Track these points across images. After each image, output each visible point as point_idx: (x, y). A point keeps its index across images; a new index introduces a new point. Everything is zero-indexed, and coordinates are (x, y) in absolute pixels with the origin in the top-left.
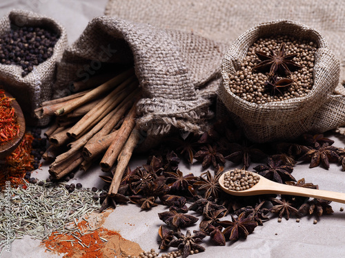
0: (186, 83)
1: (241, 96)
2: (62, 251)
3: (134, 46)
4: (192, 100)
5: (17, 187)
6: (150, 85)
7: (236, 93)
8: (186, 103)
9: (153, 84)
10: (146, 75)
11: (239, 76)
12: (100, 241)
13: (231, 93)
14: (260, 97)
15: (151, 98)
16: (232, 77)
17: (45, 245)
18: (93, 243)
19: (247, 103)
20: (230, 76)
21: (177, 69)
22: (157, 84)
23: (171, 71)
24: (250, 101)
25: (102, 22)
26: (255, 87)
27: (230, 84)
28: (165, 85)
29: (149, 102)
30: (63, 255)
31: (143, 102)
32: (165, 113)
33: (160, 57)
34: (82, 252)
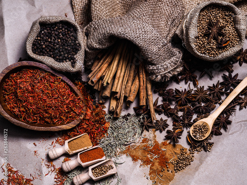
1: (204, 53)
2: (147, 164)
3: (141, 46)
4: (174, 56)
6: (153, 60)
7: (201, 53)
8: (172, 60)
9: (155, 59)
10: (150, 56)
12: (163, 151)
13: (199, 54)
15: (155, 65)
16: (196, 44)
21: (162, 44)
22: (157, 58)
23: (160, 47)
27: (196, 49)
28: (160, 56)
29: (155, 68)
30: (149, 166)
31: (151, 68)
32: (166, 72)
33: (152, 42)
34: (157, 161)
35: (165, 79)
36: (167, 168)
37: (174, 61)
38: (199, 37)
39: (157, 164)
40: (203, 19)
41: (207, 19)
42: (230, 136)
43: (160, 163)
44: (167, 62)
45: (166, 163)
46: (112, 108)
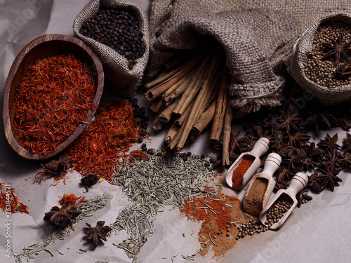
0: (267, 68)
1: (315, 81)
2: (200, 219)
3: (227, 46)
4: (272, 80)
5: (141, 160)
6: (241, 74)
7: (311, 79)
8: (268, 84)
9: (243, 74)
10: (237, 67)
11: (312, 64)
12: (227, 208)
13: (308, 80)
14: (331, 82)
15: (243, 84)
16: (306, 65)
17: (184, 215)
18: (221, 209)
19: (321, 87)
20: (304, 65)
21: (258, 57)
22: (247, 73)
23: (254, 59)
24: (322, 85)
25: (194, 24)
26: (326, 74)
27: (305, 71)
28: (252, 72)
29: (242, 88)
30: (201, 222)
31: (236, 87)
32: (256, 96)
33: (245, 50)
34: (215, 218)
35: (253, 109)
36: (228, 231)
37: (270, 87)
38: (312, 55)
39: (213, 222)
40: (324, 37)
41: (330, 39)
42: (330, 208)
43: (218, 222)
44: (260, 85)
45: (228, 224)
46: (169, 139)
